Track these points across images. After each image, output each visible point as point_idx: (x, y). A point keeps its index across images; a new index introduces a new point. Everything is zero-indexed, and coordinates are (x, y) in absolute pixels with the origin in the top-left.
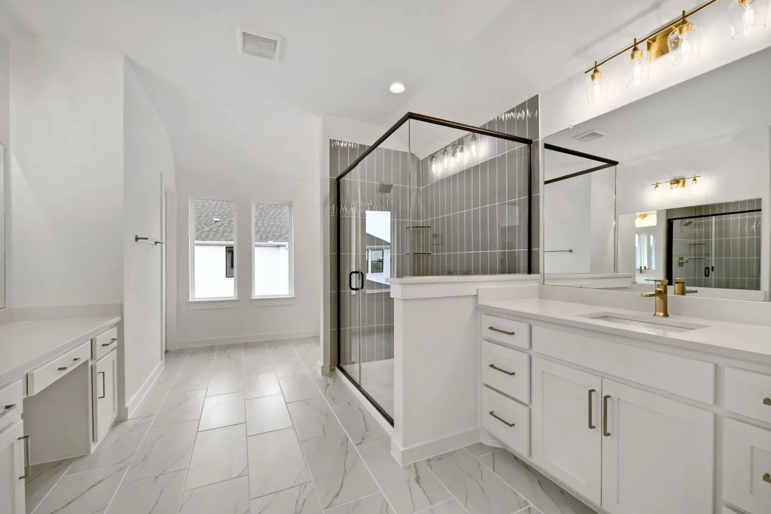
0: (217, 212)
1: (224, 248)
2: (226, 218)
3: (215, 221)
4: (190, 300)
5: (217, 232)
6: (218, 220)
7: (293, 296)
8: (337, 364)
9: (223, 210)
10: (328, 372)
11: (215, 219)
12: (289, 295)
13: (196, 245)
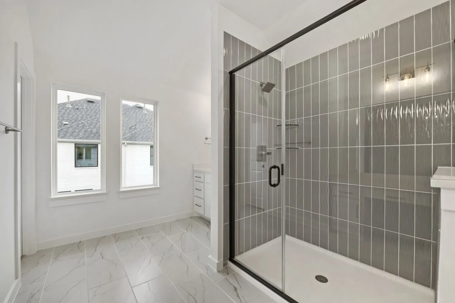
0: (66, 117)
1: (73, 145)
2: (74, 122)
3: (64, 124)
4: (52, 197)
5: (67, 132)
6: (67, 123)
7: (158, 186)
8: (229, 257)
9: (70, 116)
10: (222, 268)
11: (64, 123)
12: (154, 185)
13: (59, 142)
